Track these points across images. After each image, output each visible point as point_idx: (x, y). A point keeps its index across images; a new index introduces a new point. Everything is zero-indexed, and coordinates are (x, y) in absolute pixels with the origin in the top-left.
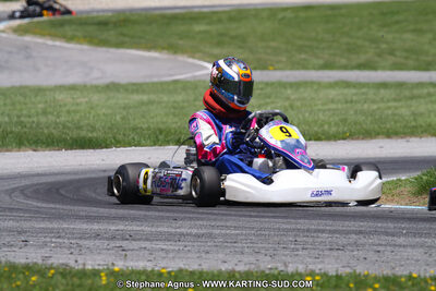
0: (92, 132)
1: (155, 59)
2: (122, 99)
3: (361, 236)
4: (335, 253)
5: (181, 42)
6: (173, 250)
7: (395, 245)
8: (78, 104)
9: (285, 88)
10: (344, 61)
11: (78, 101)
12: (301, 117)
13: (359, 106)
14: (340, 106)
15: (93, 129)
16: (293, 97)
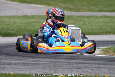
0: (12, 31)
1: (42, 8)
2: (26, 21)
3: (89, 65)
4: (77, 70)
5: (52, 2)
6: (22, 68)
7: (100, 68)
8: (10, 22)
9: (85, 18)
10: (106, 9)
11: (11, 21)
12: (86, 27)
13: (108, 24)
14: (101, 24)
15: (13, 30)
16: (86, 21)
